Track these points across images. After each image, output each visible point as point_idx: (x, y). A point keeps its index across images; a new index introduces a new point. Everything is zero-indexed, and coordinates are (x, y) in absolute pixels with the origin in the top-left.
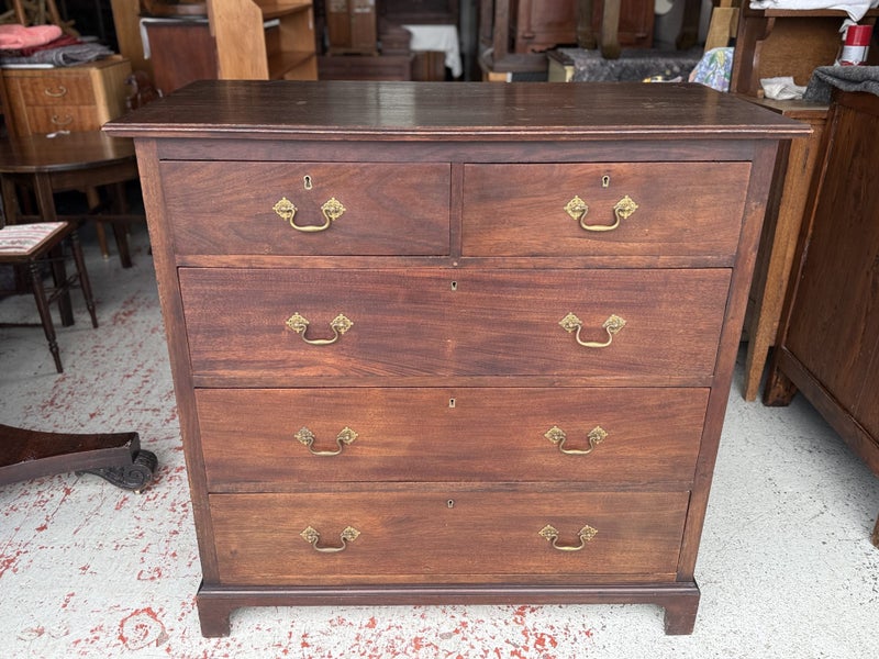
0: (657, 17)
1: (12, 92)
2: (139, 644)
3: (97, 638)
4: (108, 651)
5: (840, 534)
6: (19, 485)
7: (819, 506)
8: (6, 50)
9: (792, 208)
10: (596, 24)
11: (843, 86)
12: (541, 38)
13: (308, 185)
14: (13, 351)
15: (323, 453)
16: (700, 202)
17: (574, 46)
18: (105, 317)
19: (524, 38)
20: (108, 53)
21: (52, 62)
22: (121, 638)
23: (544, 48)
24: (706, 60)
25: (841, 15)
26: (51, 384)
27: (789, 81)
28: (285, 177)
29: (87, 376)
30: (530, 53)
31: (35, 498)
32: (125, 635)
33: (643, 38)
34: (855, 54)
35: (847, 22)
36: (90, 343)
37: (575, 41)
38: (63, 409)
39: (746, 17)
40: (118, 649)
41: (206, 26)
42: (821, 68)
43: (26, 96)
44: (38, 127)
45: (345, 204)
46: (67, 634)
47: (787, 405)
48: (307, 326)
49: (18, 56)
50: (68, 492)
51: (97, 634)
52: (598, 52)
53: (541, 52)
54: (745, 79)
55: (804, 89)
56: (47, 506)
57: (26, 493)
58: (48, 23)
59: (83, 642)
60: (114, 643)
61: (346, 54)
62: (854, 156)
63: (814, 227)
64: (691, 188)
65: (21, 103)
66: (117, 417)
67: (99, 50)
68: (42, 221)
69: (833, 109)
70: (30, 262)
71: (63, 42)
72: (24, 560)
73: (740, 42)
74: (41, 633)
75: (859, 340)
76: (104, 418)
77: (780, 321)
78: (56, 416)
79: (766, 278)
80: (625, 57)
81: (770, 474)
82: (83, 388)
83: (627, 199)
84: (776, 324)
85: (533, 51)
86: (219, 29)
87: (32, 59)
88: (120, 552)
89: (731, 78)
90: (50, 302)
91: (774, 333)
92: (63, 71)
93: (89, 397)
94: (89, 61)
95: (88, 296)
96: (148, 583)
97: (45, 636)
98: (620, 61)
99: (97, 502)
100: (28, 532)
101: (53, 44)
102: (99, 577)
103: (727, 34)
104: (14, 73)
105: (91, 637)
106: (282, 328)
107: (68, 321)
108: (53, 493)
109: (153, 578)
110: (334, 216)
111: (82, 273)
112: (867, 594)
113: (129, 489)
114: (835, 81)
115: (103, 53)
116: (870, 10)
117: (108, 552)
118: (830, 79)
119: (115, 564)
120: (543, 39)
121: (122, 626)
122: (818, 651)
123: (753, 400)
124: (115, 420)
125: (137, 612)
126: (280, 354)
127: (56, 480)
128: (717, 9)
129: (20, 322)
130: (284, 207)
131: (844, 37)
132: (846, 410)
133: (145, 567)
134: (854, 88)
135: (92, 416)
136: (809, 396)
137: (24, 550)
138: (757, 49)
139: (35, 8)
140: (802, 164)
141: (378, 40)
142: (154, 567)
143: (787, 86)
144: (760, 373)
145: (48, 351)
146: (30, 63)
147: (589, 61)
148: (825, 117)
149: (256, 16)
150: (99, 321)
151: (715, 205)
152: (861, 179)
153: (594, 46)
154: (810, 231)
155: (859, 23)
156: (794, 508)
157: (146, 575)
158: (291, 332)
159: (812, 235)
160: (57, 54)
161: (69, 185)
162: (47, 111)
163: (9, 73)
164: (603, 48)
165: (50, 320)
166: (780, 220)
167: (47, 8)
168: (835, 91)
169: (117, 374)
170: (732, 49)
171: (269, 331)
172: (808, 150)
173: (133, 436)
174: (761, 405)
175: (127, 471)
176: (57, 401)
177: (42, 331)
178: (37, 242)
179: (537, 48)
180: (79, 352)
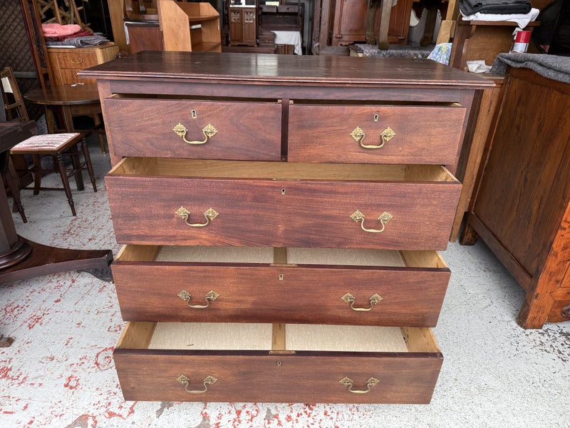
0: (411, 28)
1: (53, 61)
2: (106, 367)
3: (83, 363)
4: (89, 370)
5: (499, 318)
6: (47, 276)
7: (488, 301)
8: (49, 37)
9: (481, 134)
10: (376, 32)
11: (513, 65)
12: (346, 38)
13: (194, 116)
14: (50, 203)
15: (196, 306)
16: (433, 131)
17: (364, 43)
18: (100, 186)
19: (336, 38)
20: (106, 40)
21: (74, 45)
22: (96, 363)
23: (347, 44)
24: (436, 49)
25: (514, 25)
26: (69, 222)
27: (483, 62)
28: (180, 110)
29: (89, 218)
30: (339, 46)
31: (56, 284)
32: (98, 362)
33: (402, 39)
34: (520, 47)
35: (517, 29)
36: (92, 200)
37: (364, 40)
38: (74, 236)
39: (459, 25)
40: (94, 370)
41: (158, 26)
42: (501, 54)
43: (60, 63)
44: (67, 80)
45: (217, 128)
46: (67, 360)
47: (473, 245)
48: (189, 215)
49: (55, 41)
50: (73, 281)
51: (83, 361)
52: (377, 46)
53: (346, 45)
54: (458, 61)
55: (491, 67)
56: (62, 289)
57: (50, 281)
58: (75, 23)
59: (75, 365)
60: (92, 366)
61: (239, 46)
62: (517, 105)
63: (493, 145)
64: (429, 123)
65: (58, 67)
66: (103, 241)
67: (102, 39)
68: (67, 132)
69: (507, 78)
70: (57, 154)
71: (82, 34)
72: (46, 318)
73: (456, 40)
74: (52, 359)
75: (516, 209)
76: (96, 241)
77: (472, 198)
78: (70, 239)
79: (464, 174)
80: (391, 49)
81: (462, 283)
82: (86, 224)
83: (389, 129)
84: (469, 200)
85: (341, 45)
86: (165, 27)
87: (63, 42)
88: (99, 315)
89: (450, 61)
90: (69, 177)
91: (468, 205)
92: (81, 50)
93: (89, 229)
94: (96, 45)
95: (91, 174)
96: (113, 334)
97: (54, 361)
98: (389, 51)
99: (89, 287)
100: (50, 303)
101: (76, 34)
102: (86, 329)
103: (449, 36)
104: (54, 50)
105: (80, 362)
106: (172, 216)
107: (81, 188)
108: (65, 281)
109: (116, 331)
110: (210, 135)
111: (88, 162)
112: (513, 352)
113: (106, 281)
114: (509, 62)
115: (104, 40)
116: (530, 22)
117: (93, 315)
118: (506, 60)
119: (96, 322)
120: (347, 39)
121: (97, 357)
122: (484, 383)
123: (454, 241)
124: (102, 243)
125: (106, 349)
126: (172, 232)
127: (67, 274)
128: (444, 21)
129: (55, 187)
130: (180, 128)
131: (515, 38)
132: (506, 248)
133: (112, 324)
134: (519, 65)
135: (90, 240)
136: (485, 240)
137: (46, 313)
138: (465, 43)
139: (69, 16)
140: (488, 109)
141: (257, 38)
142: (117, 324)
143: (481, 65)
144: (459, 227)
145: (68, 204)
146: (63, 45)
147: (371, 51)
148: (502, 82)
149: (185, 20)
150: (98, 188)
151: (443, 134)
152: (521, 118)
153: (375, 43)
154: (490, 148)
155: (524, 29)
156: (474, 302)
157: (112, 329)
158: (179, 218)
159: (492, 150)
160: (77, 40)
161: (82, 112)
162: (72, 72)
163: (51, 50)
164: (379, 44)
165: (69, 186)
166: (474, 141)
167: (75, 16)
168: (509, 67)
169: (105, 217)
170: (451, 44)
171: (164, 218)
172: (491, 102)
173: (109, 252)
174: (459, 244)
175: (105, 271)
176: (71, 231)
177: (64, 192)
178: (62, 143)
179: (344, 44)
180: (85, 205)
